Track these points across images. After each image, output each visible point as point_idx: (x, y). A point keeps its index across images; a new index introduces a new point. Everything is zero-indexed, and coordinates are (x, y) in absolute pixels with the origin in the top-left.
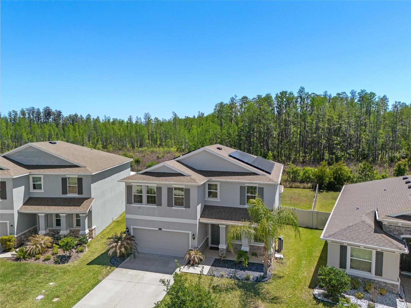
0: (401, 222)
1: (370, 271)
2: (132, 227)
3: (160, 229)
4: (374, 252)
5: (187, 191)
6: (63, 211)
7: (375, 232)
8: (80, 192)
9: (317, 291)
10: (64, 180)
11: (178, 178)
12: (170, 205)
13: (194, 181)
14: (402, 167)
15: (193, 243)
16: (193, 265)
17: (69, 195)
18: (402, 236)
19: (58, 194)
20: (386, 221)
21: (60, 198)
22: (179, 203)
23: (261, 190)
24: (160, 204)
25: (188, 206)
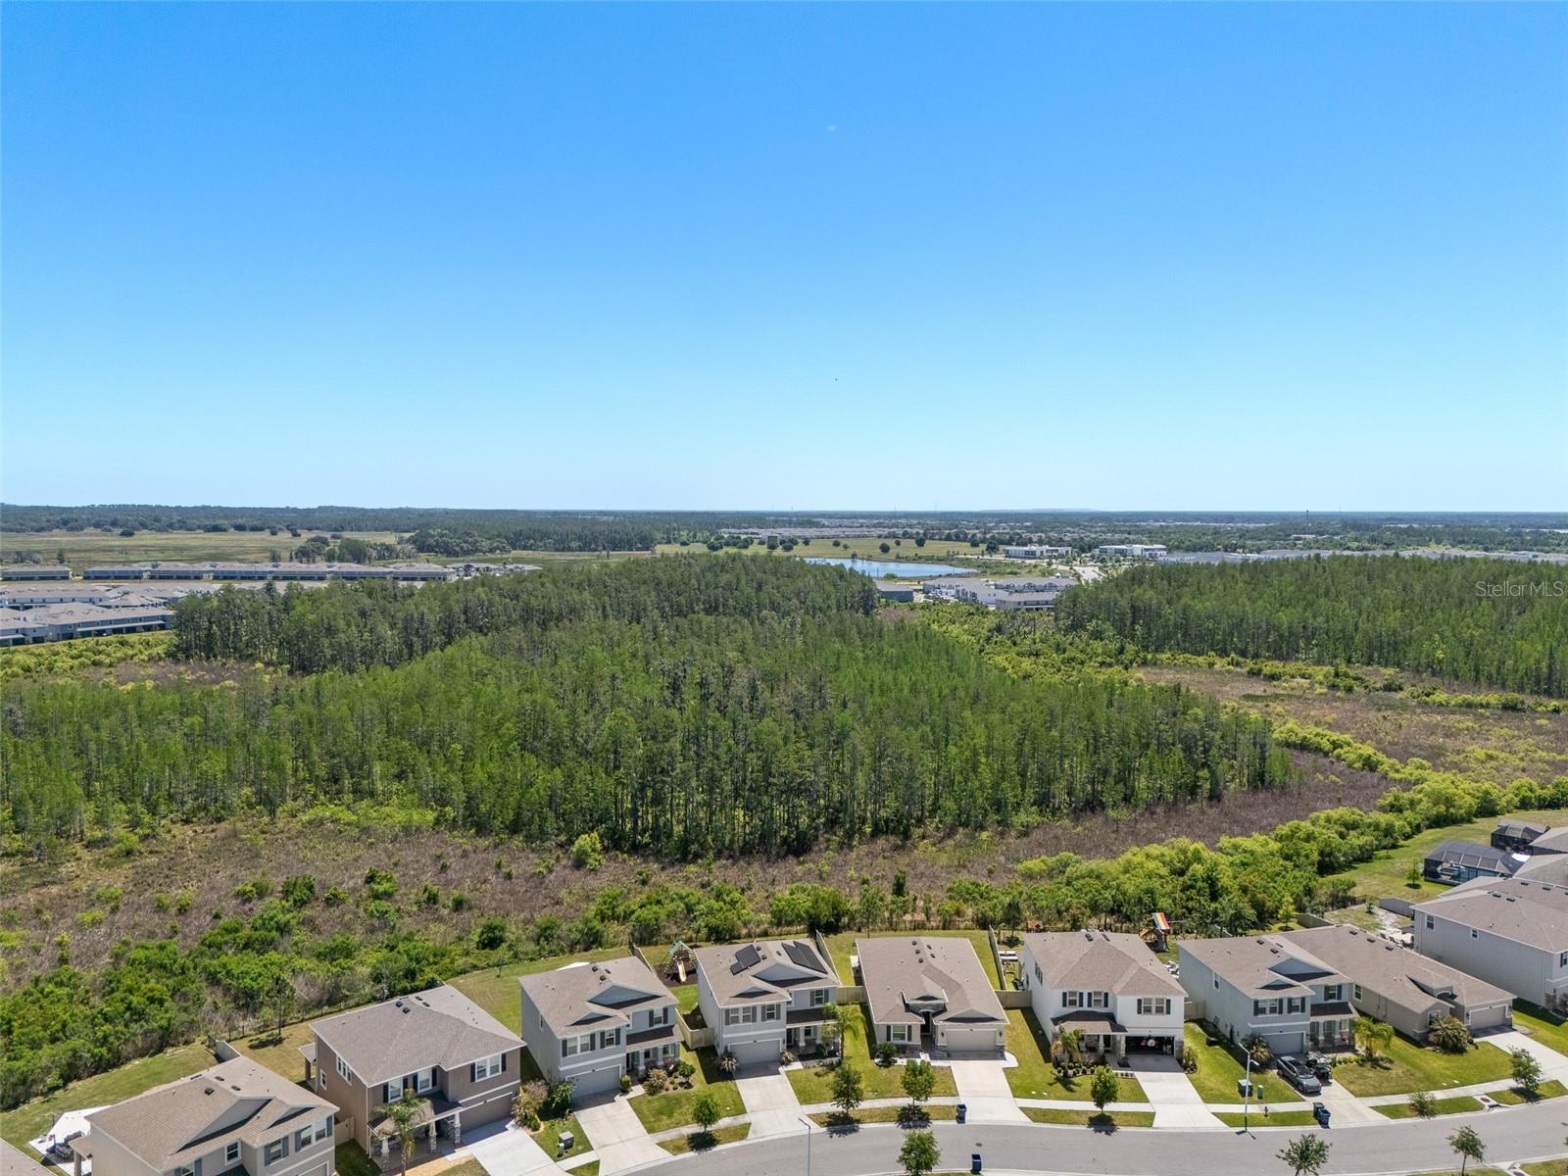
0: (919, 1002)
1: (904, 1039)
3: (755, 1041)
4: (906, 1025)
5: (778, 1006)
6: (659, 1043)
7: (906, 1012)
8: (666, 1021)
9: (877, 1060)
10: (651, 1012)
11: (766, 996)
12: (763, 1019)
13: (782, 997)
15: (783, 1047)
17: (656, 1026)
18: (922, 1011)
19: (645, 1027)
21: (649, 1032)
22: (771, 1016)
23: (827, 991)
24: (754, 1020)
25: (779, 1018)
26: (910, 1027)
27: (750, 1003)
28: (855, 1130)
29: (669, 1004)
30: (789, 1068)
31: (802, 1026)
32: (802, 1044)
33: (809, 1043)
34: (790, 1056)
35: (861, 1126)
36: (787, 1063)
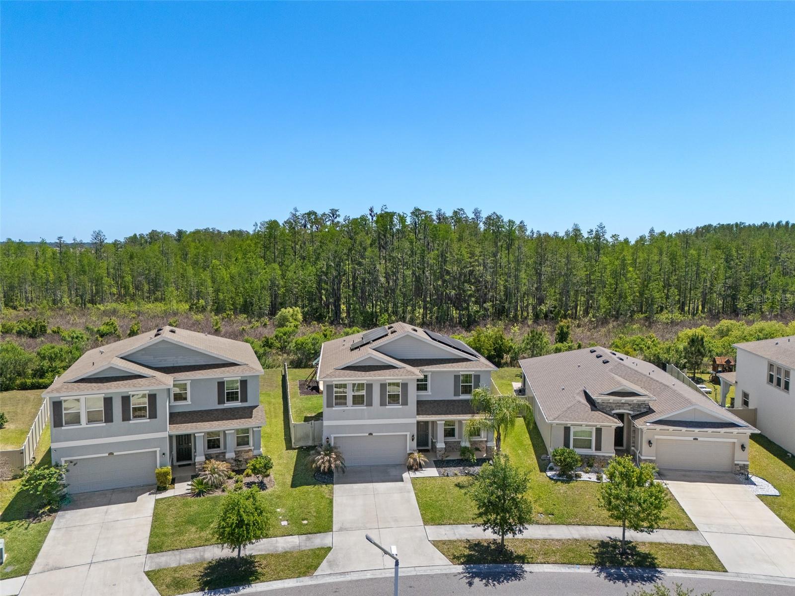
0: (612, 399)
1: (590, 448)
2: (333, 436)
3: (371, 434)
4: (594, 428)
5: (405, 386)
6: (230, 426)
7: (592, 410)
8: (244, 399)
9: (549, 474)
10: (221, 385)
11: (387, 371)
12: (383, 404)
13: (412, 374)
14: (565, 330)
15: (412, 445)
16: (416, 470)
18: (614, 412)
19: (212, 403)
20: (599, 399)
21: (217, 410)
22: (394, 399)
23: (477, 377)
24: (370, 404)
25: (405, 403)
26: (599, 431)
27: (363, 378)
28: (515, 575)
29: (247, 374)
30: (418, 474)
31: (440, 420)
32: (440, 445)
33: (449, 447)
34: (421, 458)
35: (526, 567)
36: (419, 467)
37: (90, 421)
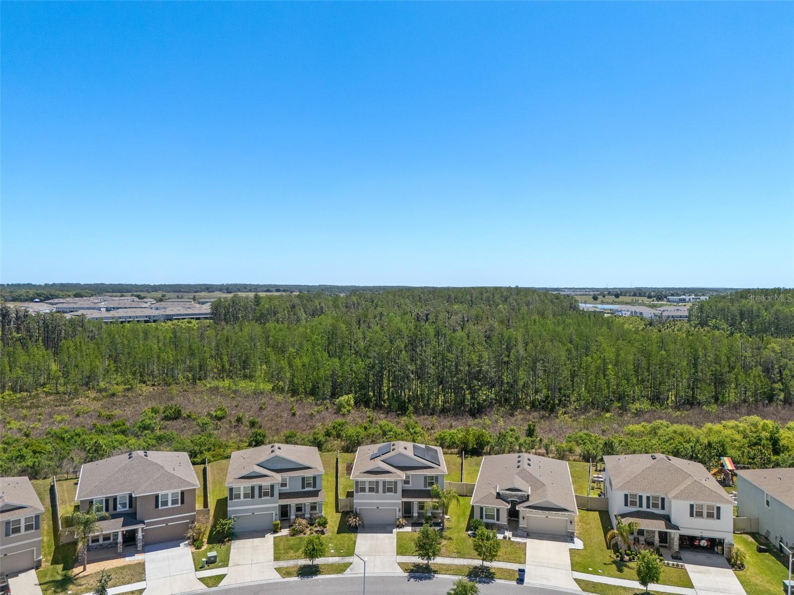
0: (508, 492)
1: (494, 519)
2: (358, 508)
3: (378, 508)
4: (496, 509)
5: (396, 483)
6: (308, 501)
7: (496, 498)
8: (314, 486)
9: (469, 532)
10: (303, 479)
11: (386, 475)
12: (384, 492)
13: (400, 476)
15: (399, 514)
16: (401, 527)
17: (307, 489)
18: (509, 499)
19: (299, 489)
20: (501, 492)
21: (301, 492)
22: (390, 490)
23: (437, 478)
24: (377, 492)
25: (396, 492)
26: (498, 510)
27: (374, 478)
28: (429, 578)
29: (316, 473)
30: (401, 530)
31: (415, 501)
32: (415, 514)
33: (420, 515)
34: (402, 521)
35: (436, 575)
36: (400, 526)
37: (244, 497)
